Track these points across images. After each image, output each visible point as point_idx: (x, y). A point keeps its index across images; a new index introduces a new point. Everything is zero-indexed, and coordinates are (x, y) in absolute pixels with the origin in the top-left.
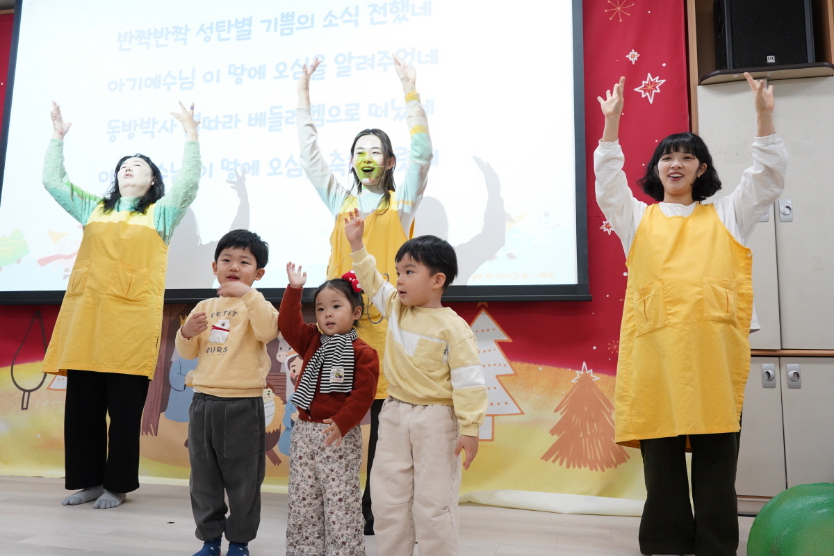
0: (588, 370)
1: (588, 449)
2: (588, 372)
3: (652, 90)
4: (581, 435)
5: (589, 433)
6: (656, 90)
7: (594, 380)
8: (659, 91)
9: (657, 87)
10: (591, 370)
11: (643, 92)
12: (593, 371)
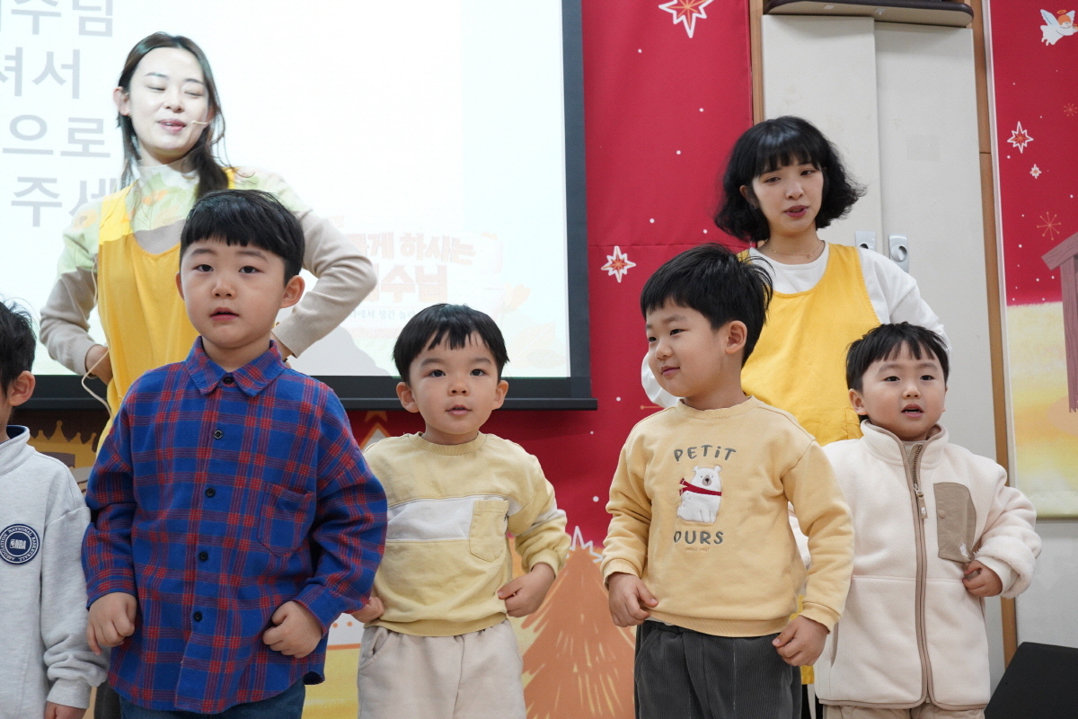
0: (585, 542)
1: (590, 696)
2: (584, 546)
3: (691, 12)
4: (575, 670)
5: (589, 664)
6: (700, 12)
7: (595, 561)
8: (704, 16)
9: (701, 8)
10: (590, 543)
11: (674, 13)
12: (594, 544)
